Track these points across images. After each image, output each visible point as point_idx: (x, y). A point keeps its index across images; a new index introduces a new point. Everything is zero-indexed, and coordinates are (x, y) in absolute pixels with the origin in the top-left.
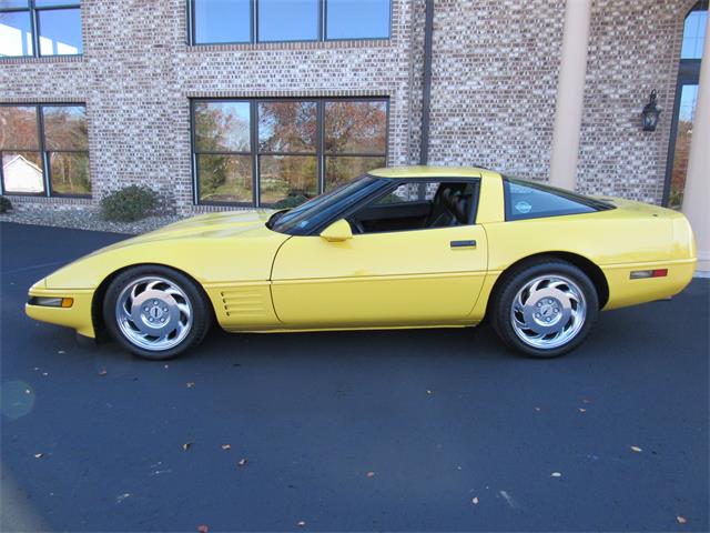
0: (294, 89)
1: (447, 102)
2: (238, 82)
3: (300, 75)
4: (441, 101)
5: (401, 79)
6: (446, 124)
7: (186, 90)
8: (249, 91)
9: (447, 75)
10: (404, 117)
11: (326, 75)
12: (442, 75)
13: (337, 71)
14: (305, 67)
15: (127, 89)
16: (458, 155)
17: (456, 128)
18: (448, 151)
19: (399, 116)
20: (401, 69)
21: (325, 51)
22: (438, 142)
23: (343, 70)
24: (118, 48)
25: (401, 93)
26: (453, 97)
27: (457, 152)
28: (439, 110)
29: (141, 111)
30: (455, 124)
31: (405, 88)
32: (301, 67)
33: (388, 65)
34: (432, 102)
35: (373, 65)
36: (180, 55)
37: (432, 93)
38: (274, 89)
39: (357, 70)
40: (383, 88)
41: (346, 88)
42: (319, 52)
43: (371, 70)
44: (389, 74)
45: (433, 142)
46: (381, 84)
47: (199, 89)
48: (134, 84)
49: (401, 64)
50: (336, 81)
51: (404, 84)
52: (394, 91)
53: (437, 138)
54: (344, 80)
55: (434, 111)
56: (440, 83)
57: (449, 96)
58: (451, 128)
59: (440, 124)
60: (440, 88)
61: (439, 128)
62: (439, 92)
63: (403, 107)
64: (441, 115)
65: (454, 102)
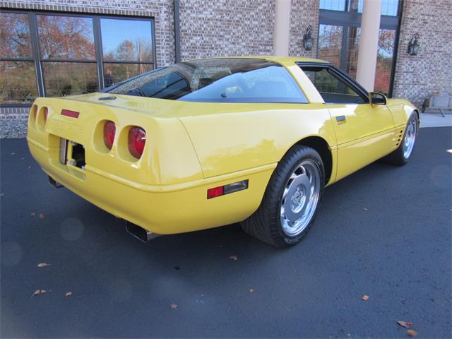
1: (191, 25)
4: (187, 25)
5: (162, 5)
6: (191, 41)
9: (190, 5)
10: (166, 33)
12: (186, 5)
17: (198, 44)
19: (162, 33)
22: (187, 54)
25: (163, 16)
26: (195, 22)
28: (186, 31)
30: (197, 41)
31: (165, 12)
34: (181, 25)
37: (180, 18)
38: (53, 3)
40: (149, 10)
45: (183, 54)
51: (165, 9)
52: (158, 14)
53: (186, 51)
54: (116, 1)
55: (182, 31)
56: (185, 11)
57: (192, 21)
58: (195, 44)
59: (187, 41)
60: (185, 15)
61: (187, 44)
62: (185, 18)
63: (166, 26)
64: (187, 35)
65: (195, 25)
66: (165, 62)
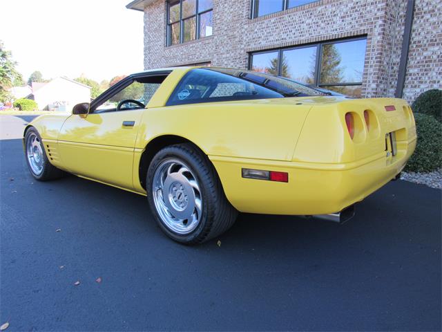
0: (302, 38)
1: (428, 33)
2: (271, 38)
3: (306, 28)
4: (422, 34)
5: (378, 18)
6: (425, 54)
7: (246, 48)
8: (277, 44)
9: (431, 8)
10: (378, 50)
11: (323, 25)
12: (426, 9)
13: (330, 20)
14: (310, 21)
15: (228, 52)
16: (435, 82)
17: (435, 57)
18: (425, 78)
19: (373, 50)
20: (378, 10)
21: (324, 7)
22: (416, 70)
23: (335, 19)
24: (226, 28)
25: (377, 30)
26: (435, 28)
27: (434, 79)
28: (419, 42)
29: (232, 64)
30: (434, 53)
31: (380, 25)
32: (307, 22)
33: (368, 9)
34: (413, 35)
35: (356, 11)
36: (246, 27)
37: (414, 27)
38: (290, 40)
39: (344, 17)
40: (362, 28)
41: (336, 33)
42: (319, 9)
43: (356, 15)
44: (368, 16)
45: (411, 71)
46: (361, 25)
47: (253, 47)
48: (230, 48)
49: (379, 6)
50: (329, 28)
51: (380, 22)
52: (371, 30)
53: (416, 67)
54: (335, 27)
55: (415, 42)
56: (422, 17)
57: (430, 28)
58: (429, 57)
59: (419, 54)
60: (422, 21)
61: (418, 58)
62: (421, 26)
63: (378, 42)
64: (421, 46)
65: (435, 32)
66: (371, 82)
